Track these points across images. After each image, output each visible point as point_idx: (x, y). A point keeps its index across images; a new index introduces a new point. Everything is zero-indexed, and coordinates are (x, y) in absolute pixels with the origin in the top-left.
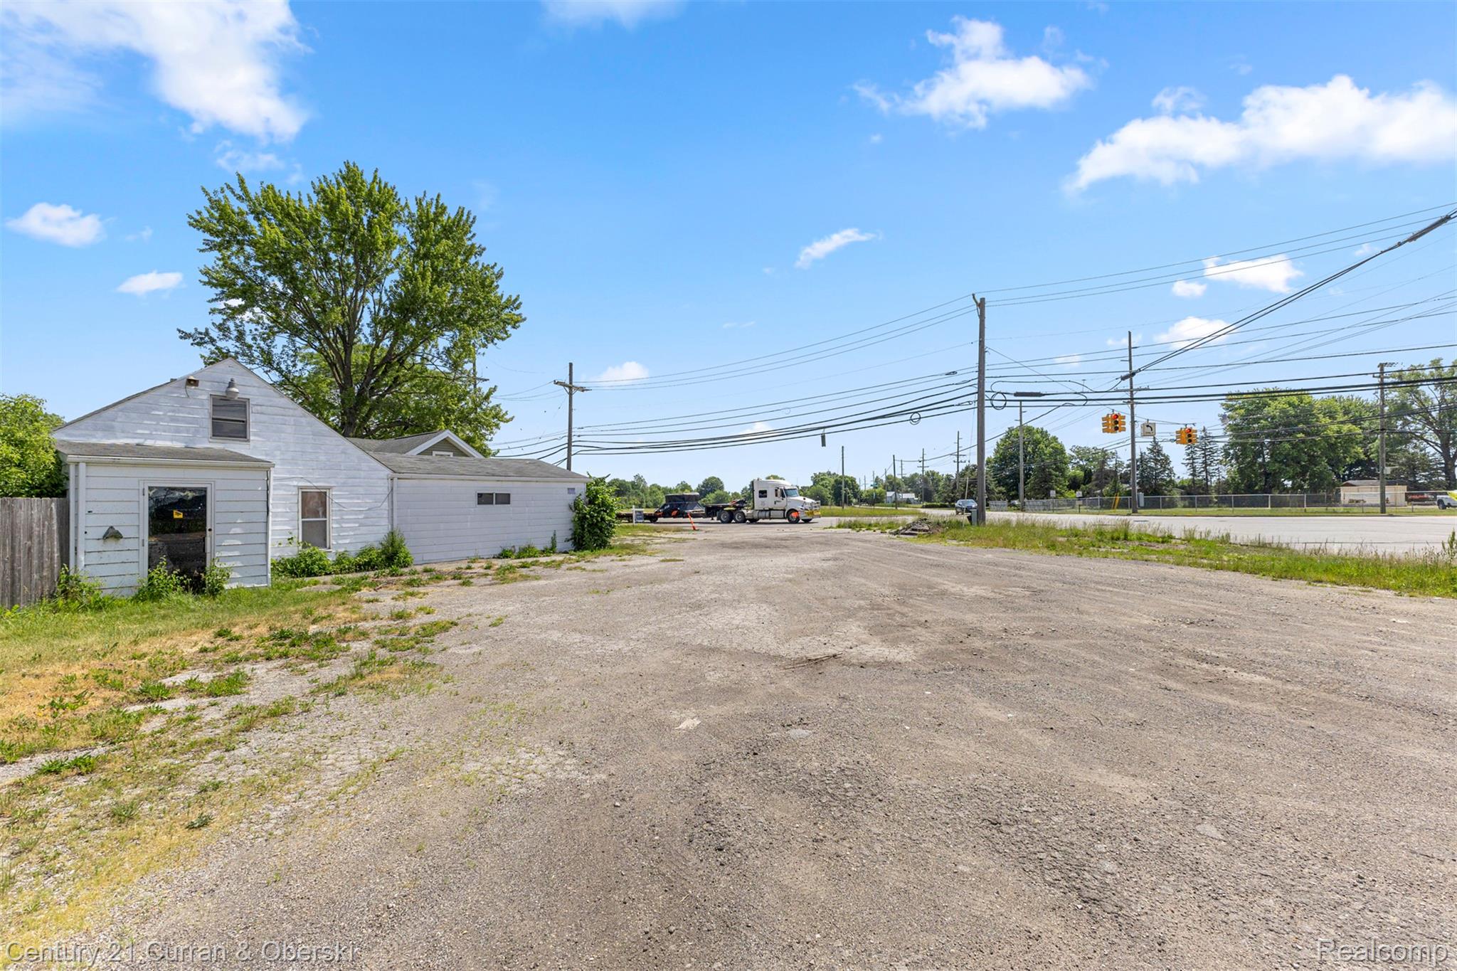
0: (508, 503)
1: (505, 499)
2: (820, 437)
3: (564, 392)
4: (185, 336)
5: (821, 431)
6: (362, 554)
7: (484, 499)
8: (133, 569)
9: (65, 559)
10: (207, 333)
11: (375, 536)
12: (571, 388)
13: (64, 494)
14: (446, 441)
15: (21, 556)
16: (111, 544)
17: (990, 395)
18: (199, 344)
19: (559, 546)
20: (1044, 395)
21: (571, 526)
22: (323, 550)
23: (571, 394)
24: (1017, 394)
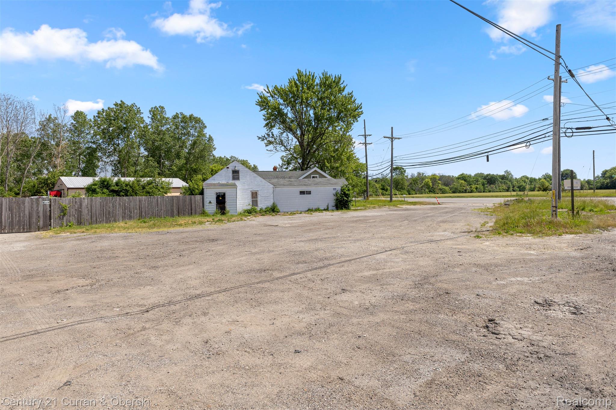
0: (310, 194)
1: (309, 193)
2: (486, 157)
3: (389, 141)
4: (259, 138)
5: (486, 154)
6: (266, 209)
7: (302, 193)
8: (213, 209)
9: (203, 207)
10: (265, 136)
11: (269, 204)
12: (392, 139)
13: (203, 194)
14: (315, 171)
15: (197, 206)
16: (210, 204)
17: (564, 130)
18: (263, 140)
19: (330, 208)
20: (592, 128)
21: (335, 201)
22: (257, 207)
23: (392, 141)
24: (577, 129)
